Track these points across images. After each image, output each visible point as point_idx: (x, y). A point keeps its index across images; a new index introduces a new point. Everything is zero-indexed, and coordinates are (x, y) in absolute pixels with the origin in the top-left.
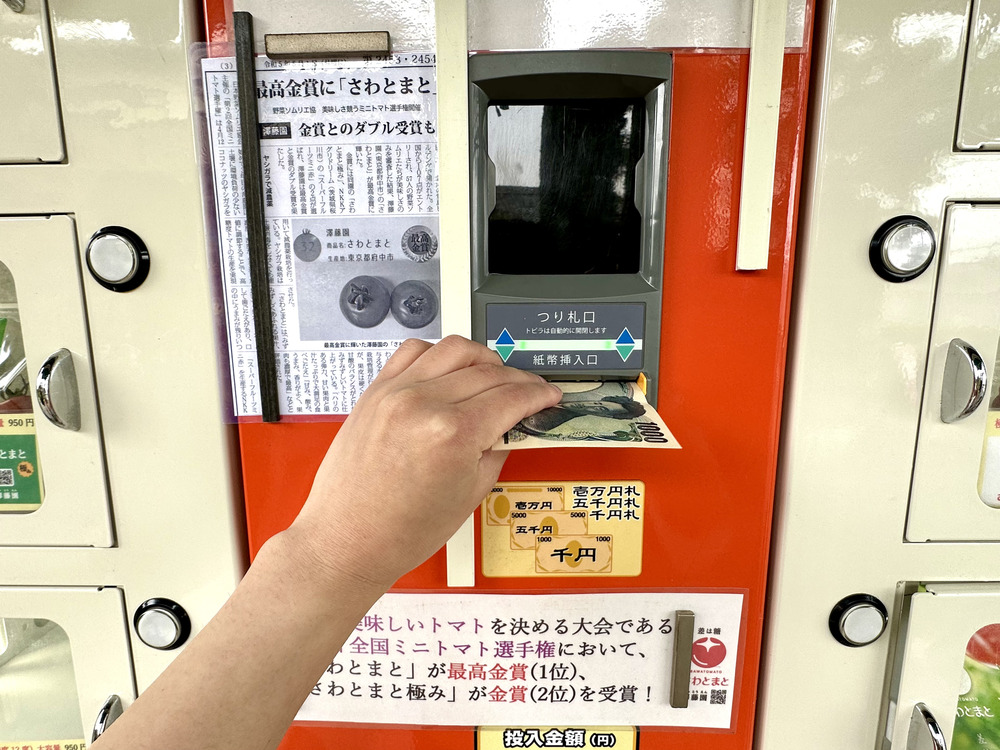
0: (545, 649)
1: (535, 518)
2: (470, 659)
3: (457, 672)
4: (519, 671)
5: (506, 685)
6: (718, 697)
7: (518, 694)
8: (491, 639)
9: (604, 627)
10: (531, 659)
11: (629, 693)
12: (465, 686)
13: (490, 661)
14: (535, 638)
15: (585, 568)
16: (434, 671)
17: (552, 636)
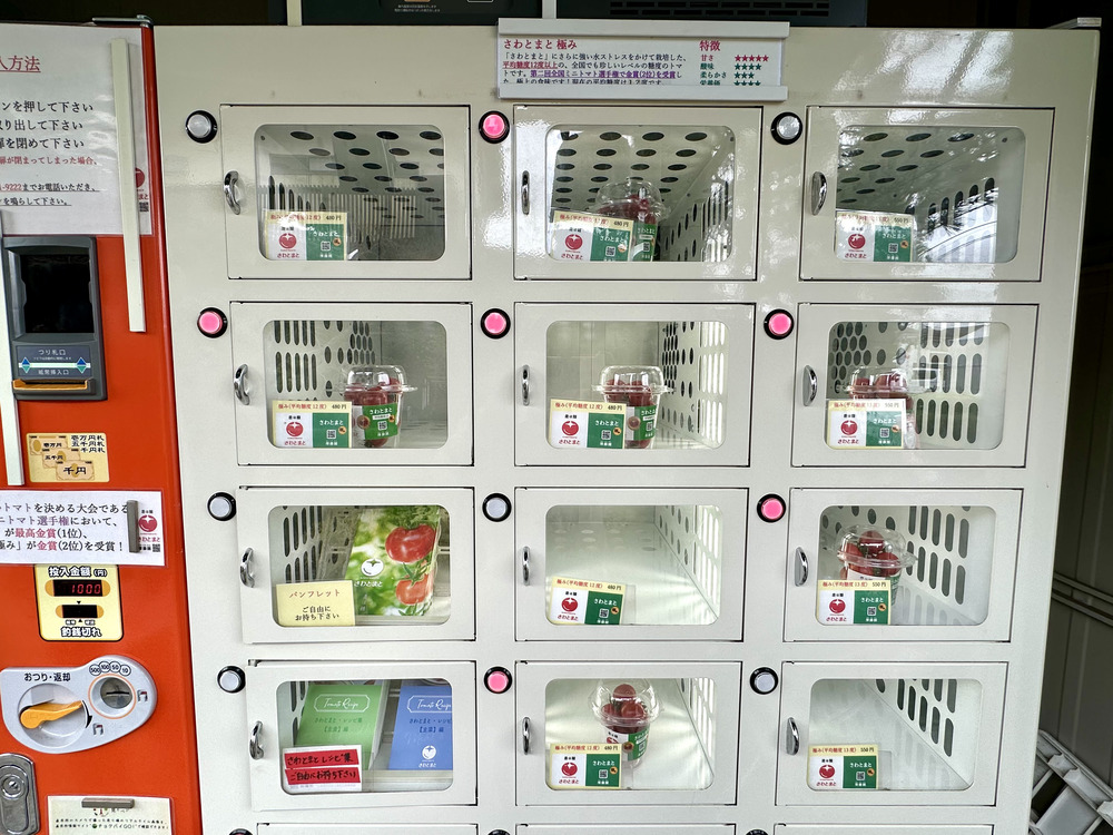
0: (64, 521)
1: (54, 452)
2: (26, 526)
3: (20, 533)
4: (51, 533)
5: (46, 540)
6: (156, 549)
7: (52, 546)
8: (36, 515)
9: (93, 509)
10: (57, 526)
11: (110, 546)
12: (25, 541)
13: (36, 527)
14: (58, 515)
15: (81, 478)
16: (8, 533)
17: (66, 514)
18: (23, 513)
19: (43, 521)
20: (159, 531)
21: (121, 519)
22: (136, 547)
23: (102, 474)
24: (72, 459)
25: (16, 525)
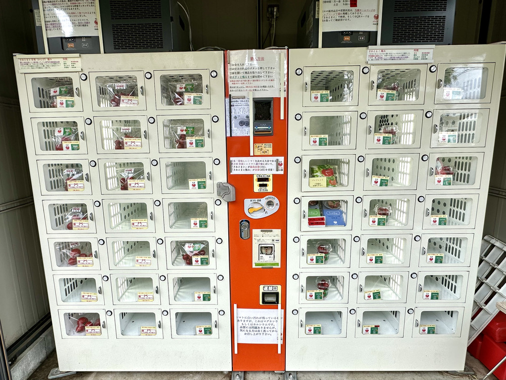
1: (260, 148)
4: (258, 167)
5: (257, 169)
6: (282, 170)
8: (255, 163)
9: (268, 161)
10: (260, 165)
11: (271, 170)
13: (255, 165)
14: (260, 162)
15: (266, 154)
16: (249, 167)
17: (262, 162)
18: (252, 162)
19: (257, 164)
20: (283, 166)
21: (275, 163)
22: (277, 170)
23: (271, 153)
24: (264, 149)
25: (251, 165)
